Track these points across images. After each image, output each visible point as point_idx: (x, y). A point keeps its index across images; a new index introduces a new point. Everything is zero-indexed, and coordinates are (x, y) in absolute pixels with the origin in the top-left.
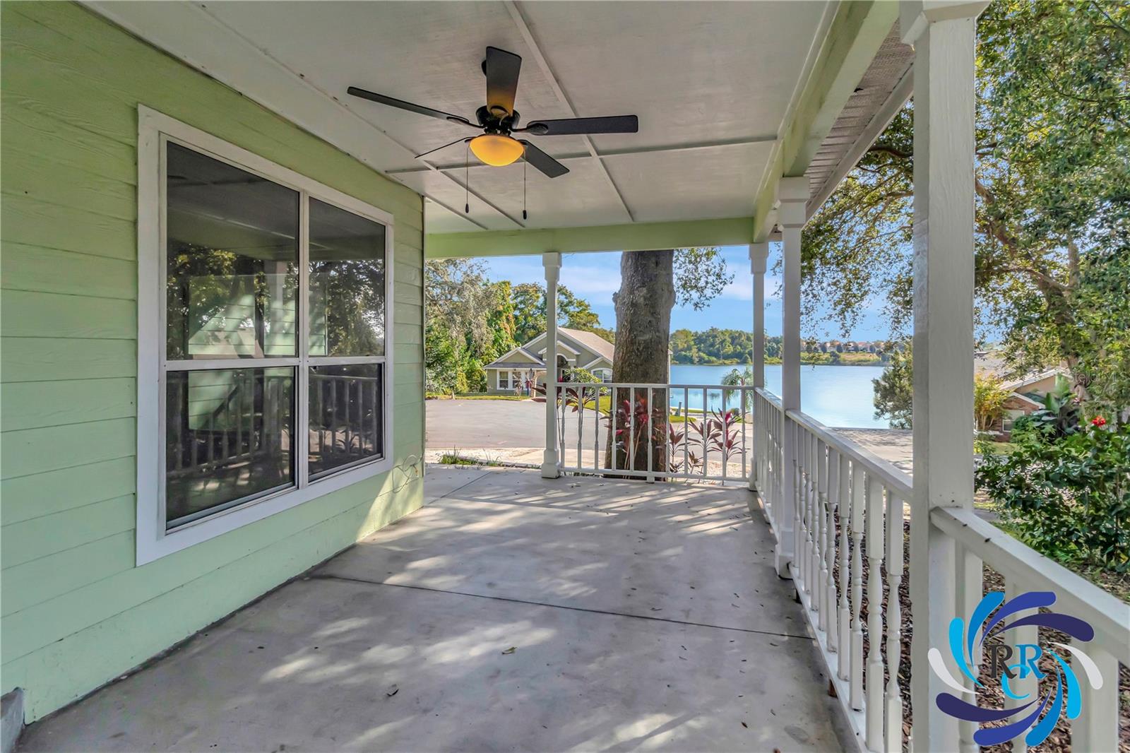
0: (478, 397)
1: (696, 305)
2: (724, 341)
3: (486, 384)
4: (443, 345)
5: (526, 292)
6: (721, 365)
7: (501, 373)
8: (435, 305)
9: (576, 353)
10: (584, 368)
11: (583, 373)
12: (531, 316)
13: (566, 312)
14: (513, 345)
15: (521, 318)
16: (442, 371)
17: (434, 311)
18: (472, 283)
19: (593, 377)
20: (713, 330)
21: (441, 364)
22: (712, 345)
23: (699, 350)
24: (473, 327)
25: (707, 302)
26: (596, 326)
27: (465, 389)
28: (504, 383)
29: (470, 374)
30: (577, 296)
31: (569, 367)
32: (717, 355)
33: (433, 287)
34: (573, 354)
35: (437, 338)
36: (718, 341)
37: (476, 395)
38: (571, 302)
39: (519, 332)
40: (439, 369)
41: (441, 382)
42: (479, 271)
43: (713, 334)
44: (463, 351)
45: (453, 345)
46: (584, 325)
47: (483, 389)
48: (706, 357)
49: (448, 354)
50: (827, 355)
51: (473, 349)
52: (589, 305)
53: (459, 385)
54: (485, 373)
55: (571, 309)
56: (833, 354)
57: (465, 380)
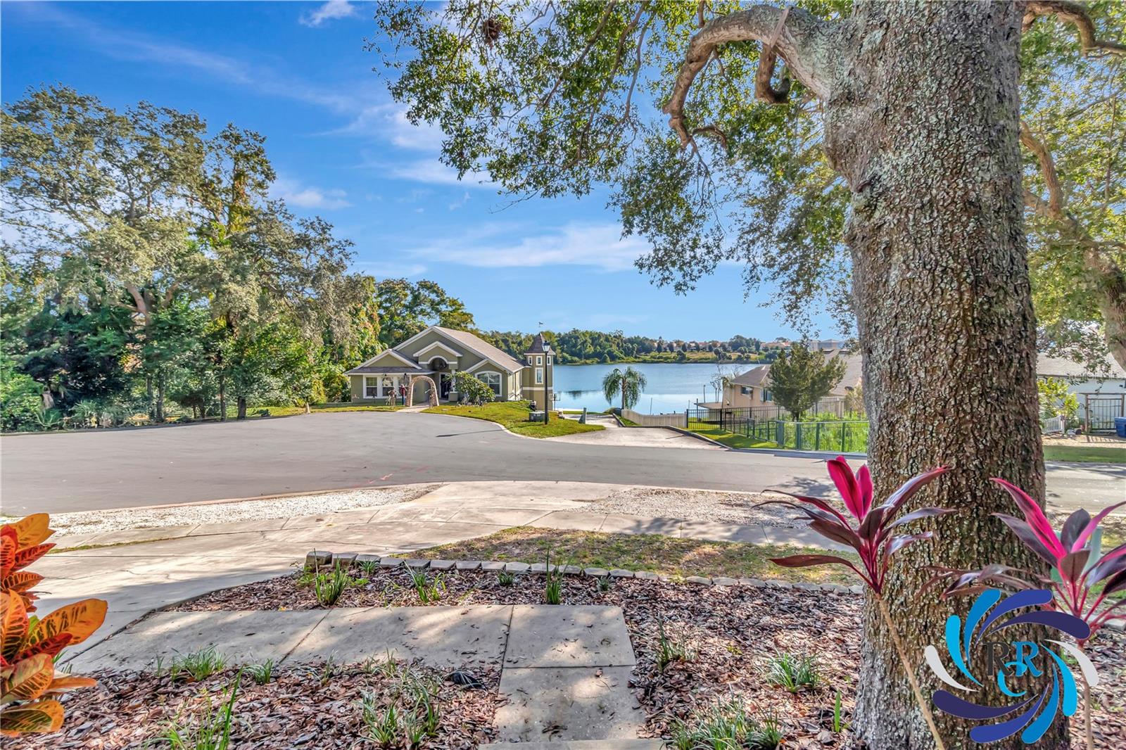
0: (340, 409)
1: (678, 287)
2: (586, 341)
3: (349, 392)
4: (293, 347)
5: (392, 290)
6: (583, 364)
7: (367, 379)
8: (282, 296)
9: (458, 355)
10: (467, 371)
11: (467, 378)
12: (398, 315)
13: (438, 311)
14: (378, 347)
15: (387, 319)
16: (291, 380)
17: (280, 305)
18: (333, 270)
19: (479, 381)
20: (575, 331)
21: (290, 370)
22: (575, 346)
23: (563, 350)
24: (334, 325)
25: (691, 284)
26: (470, 326)
27: (323, 399)
28: (372, 391)
29: (327, 382)
30: (450, 294)
31: (450, 371)
32: (579, 356)
33: (278, 275)
34: (454, 356)
35: (285, 338)
36: (579, 342)
37: (337, 406)
38: (443, 301)
39: (384, 332)
40: (288, 376)
41: (290, 392)
42: (341, 255)
43: (575, 335)
44: (320, 354)
45: (306, 347)
46: (458, 325)
47: (346, 399)
48: (569, 357)
49: (300, 358)
50: (674, 355)
51: (334, 351)
52: (462, 305)
53: (313, 394)
54: (349, 379)
55: (443, 308)
56: (679, 353)
57: (322, 388)
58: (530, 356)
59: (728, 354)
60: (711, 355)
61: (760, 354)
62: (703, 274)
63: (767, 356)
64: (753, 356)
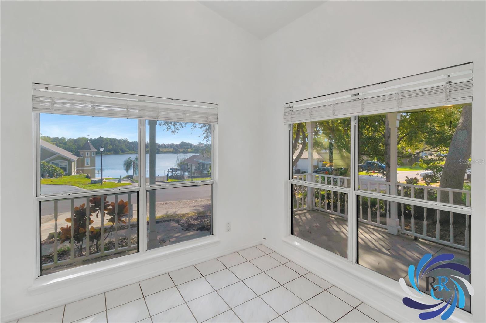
10: (45, 161)
11: (46, 164)
19: (53, 166)
25: (177, 131)
58: (82, 152)
59: (179, 149)
60: (172, 150)
61: (192, 149)
62: (181, 128)
63: (195, 150)
64: (189, 150)
